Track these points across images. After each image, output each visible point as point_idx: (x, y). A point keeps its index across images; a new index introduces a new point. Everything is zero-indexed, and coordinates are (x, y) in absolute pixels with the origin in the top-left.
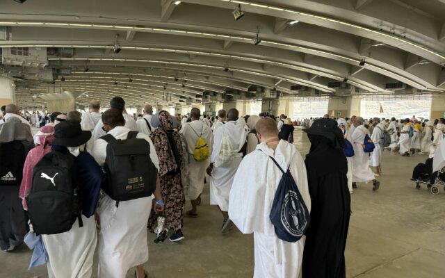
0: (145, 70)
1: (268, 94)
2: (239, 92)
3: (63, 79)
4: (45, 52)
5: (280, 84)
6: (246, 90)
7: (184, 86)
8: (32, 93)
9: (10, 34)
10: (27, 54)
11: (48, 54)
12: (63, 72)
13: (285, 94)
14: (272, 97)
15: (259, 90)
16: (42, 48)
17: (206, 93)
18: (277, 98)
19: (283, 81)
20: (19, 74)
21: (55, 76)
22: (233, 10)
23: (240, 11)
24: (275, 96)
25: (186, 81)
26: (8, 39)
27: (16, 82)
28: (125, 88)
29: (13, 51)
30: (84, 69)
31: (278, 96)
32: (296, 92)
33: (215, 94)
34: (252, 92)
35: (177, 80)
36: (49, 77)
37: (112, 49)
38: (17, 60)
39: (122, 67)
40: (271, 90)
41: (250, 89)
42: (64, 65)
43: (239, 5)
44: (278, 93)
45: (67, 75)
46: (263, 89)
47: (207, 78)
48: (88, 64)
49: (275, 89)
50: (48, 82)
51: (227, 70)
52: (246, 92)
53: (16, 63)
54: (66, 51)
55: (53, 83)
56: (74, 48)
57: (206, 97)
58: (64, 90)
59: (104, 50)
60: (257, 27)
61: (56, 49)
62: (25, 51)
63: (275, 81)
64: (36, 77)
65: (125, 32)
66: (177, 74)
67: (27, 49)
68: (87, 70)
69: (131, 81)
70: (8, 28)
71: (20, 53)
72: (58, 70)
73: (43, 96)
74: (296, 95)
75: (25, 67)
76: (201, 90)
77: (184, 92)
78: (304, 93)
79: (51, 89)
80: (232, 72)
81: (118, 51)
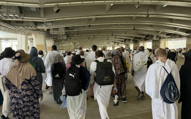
0: (100, 33)
1: (155, 38)
2: (141, 38)
3: (70, 38)
4: (64, 29)
5: (161, 33)
6: (144, 37)
7: (115, 38)
8: (60, 44)
9: (53, 24)
10: (58, 30)
11: (65, 30)
12: (70, 36)
13: (164, 38)
14: (157, 39)
15: (150, 36)
16: (63, 27)
17: (125, 40)
18: (160, 40)
19: (162, 32)
20: (55, 38)
21: (67, 37)
22: (135, 4)
23: (138, 5)
24: (158, 39)
25: (116, 35)
26: (52, 25)
27: (54, 41)
28: (92, 40)
29: (54, 29)
30: (77, 34)
31: (160, 39)
32: (169, 36)
33: (129, 40)
34: (147, 38)
35: (112, 35)
36: (65, 38)
37: (87, 26)
38: (55, 33)
39: (91, 32)
40: (156, 36)
41: (146, 37)
42: (70, 33)
43: (138, 2)
44: (160, 38)
45: (72, 37)
46: (152, 36)
47: (126, 33)
48: (79, 32)
49: (158, 36)
50: (65, 40)
51: (134, 29)
52: (144, 38)
53: (55, 34)
54: (71, 28)
55: (67, 40)
56: (74, 27)
57: (126, 42)
58: (70, 42)
59: (84, 26)
60: (148, 10)
61: (67, 28)
62: (57, 29)
63: (158, 32)
64: (61, 38)
65: (92, 19)
66: (113, 33)
67: (58, 28)
68: (78, 34)
69: (94, 37)
70: (52, 22)
71: (56, 30)
72: (68, 35)
73: (63, 45)
74: (169, 38)
75: (57, 35)
76: (123, 39)
77: (116, 40)
78: (173, 37)
79: (66, 42)
80: (137, 30)
81: (90, 26)
